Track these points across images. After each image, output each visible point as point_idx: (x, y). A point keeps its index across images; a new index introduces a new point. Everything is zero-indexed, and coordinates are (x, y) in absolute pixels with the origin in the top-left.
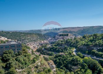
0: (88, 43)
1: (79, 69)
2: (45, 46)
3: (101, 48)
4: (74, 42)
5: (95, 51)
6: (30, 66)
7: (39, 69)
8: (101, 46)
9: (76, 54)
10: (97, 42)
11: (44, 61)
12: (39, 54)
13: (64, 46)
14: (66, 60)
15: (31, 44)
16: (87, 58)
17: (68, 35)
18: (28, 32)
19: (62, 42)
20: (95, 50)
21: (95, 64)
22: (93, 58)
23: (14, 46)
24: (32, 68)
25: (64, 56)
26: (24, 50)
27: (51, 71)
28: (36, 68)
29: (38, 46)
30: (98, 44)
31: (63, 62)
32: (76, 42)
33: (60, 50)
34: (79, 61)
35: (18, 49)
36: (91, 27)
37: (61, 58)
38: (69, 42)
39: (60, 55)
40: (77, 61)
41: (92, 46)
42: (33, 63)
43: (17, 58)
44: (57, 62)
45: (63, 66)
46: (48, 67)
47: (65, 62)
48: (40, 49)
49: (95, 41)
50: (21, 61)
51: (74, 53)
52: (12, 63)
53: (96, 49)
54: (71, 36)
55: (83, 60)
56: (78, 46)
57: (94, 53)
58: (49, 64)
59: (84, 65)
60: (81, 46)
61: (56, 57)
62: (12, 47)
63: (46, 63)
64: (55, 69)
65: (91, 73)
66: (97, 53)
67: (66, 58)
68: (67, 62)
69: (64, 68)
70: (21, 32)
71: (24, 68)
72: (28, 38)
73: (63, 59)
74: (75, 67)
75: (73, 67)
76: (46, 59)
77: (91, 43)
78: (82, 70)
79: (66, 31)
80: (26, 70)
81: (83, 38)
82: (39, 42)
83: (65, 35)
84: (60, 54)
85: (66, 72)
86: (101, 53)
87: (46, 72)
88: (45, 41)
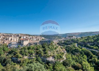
0: (84, 41)
1: (79, 54)
2: (61, 42)
3: (92, 44)
6: (54, 50)
8: (92, 43)
11: (60, 49)
12: (58, 45)
13: (71, 42)
16: (84, 48)
17: (73, 37)
19: (70, 40)
20: (89, 45)
21: (89, 52)
24: (55, 52)
25: (71, 47)
26: (52, 43)
27: (64, 54)
29: (57, 41)
32: (77, 40)
33: (69, 44)
36: (86, 32)
38: (73, 40)
40: (78, 50)
41: (86, 43)
43: (48, 47)
45: (70, 52)
46: (63, 52)
48: (59, 43)
49: (89, 40)
50: (50, 48)
51: (76, 46)
52: (46, 48)
55: (81, 50)
56: (79, 42)
57: (88, 46)
58: (63, 50)
59: (82, 52)
61: (67, 47)
63: (62, 50)
64: (66, 53)
65: (86, 57)
66: (90, 47)
68: (72, 50)
72: (53, 38)
73: (70, 49)
75: (76, 53)
76: (62, 48)
77: (86, 41)
78: (81, 55)
80: (52, 52)
81: (81, 38)
83: (71, 37)
84: (69, 46)
85: (72, 55)
86: (92, 46)
87: (62, 54)
88: (61, 39)
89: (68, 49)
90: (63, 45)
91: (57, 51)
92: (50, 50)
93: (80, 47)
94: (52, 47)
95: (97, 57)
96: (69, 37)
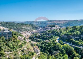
0: (68, 33)
1: (59, 54)
2: (36, 35)
3: (78, 37)
4: (58, 32)
5: (73, 39)
7: (24, 52)
8: (78, 36)
9: (58, 41)
10: (75, 32)
11: (30, 46)
12: (30, 41)
13: (51, 35)
14: (50, 46)
15: (25, 33)
17: (55, 26)
18: (24, 23)
19: (49, 32)
21: (71, 50)
22: (70, 45)
23: (6, 34)
24: (19, 52)
25: (49, 43)
26: (14, 37)
27: (34, 54)
28: (22, 51)
29: (30, 34)
30: (76, 34)
31: (48, 48)
32: (60, 32)
33: (47, 38)
34: (60, 47)
35: (9, 36)
37: (46, 44)
39: (45, 42)
40: (58, 47)
41: (71, 36)
42: (20, 47)
43: (7, 43)
44: (43, 48)
45: (47, 51)
46: (33, 51)
47: (49, 47)
48: (32, 37)
49: (74, 32)
50: (10, 45)
51: (57, 41)
52: (2, 47)
53: (74, 38)
54: (57, 27)
55: (63, 47)
56: (61, 35)
57: (72, 41)
58: (34, 49)
59: (63, 50)
60: (63, 35)
61: (43, 43)
62: (4, 34)
63: (32, 48)
64: (39, 53)
65: (68, 57)
66: (74, 41)
67: (50, 44)
68: (50, 47)
69: (48, 52)
70: (18, 23)
71: (12, 51)
72: (24, 27)
73: (48, 45)
74: (56, 52)
76: (32, 45)
77: (70, 34)
79: (54, 23)
80: (13, 53)
81: (66, 29)
82: (31, 31)
85: (48, 56)
86: (77, 41)
87: (30, 55)
88: (36, 31)
89: (45, 45)
90: (39, 40)
91: (23, 51)
92: (9, 48)
93: (62, 42)
94: (14, 43)
95: (80, 56)
96: (49, 26)
